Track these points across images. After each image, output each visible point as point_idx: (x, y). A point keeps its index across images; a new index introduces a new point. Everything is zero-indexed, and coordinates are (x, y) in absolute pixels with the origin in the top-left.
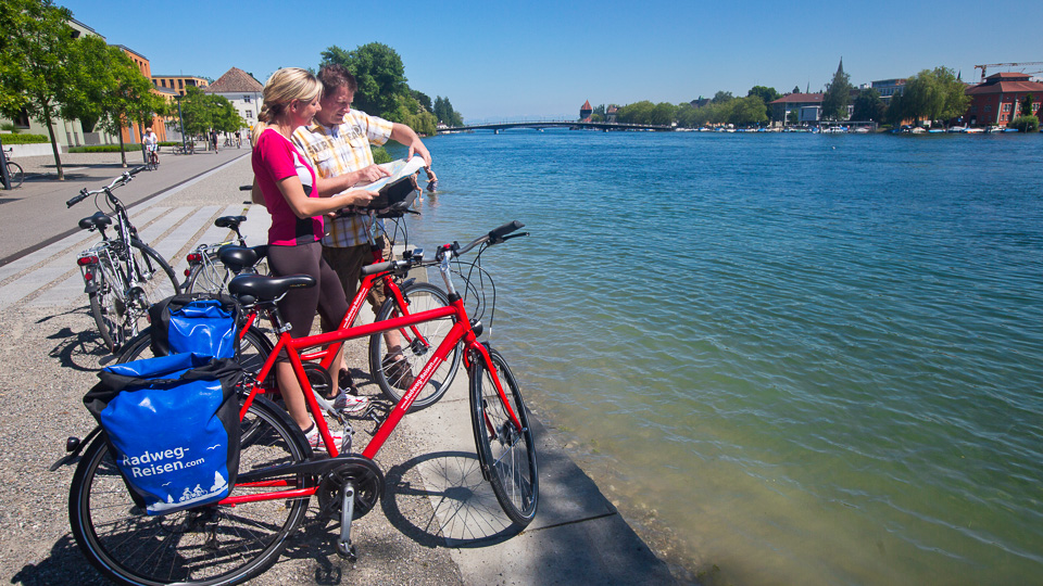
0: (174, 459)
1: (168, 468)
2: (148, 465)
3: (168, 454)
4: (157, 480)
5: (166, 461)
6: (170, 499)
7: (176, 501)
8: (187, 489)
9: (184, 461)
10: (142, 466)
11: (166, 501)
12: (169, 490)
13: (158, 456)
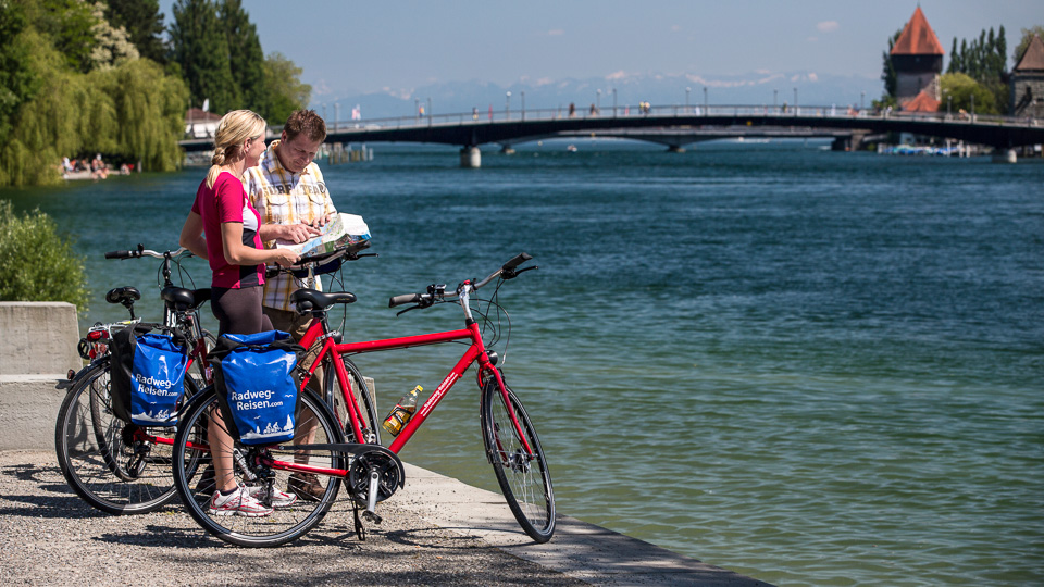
0: (264, 399)
1: (260, 405)
2: (247, 401)
3: (261, 394)
4: (252, 413)
5: (259, 399)
6: (258, 430)
7: (262, 433)
8: (269, 424)
9: (270, 401)
10: (244, 401)
11: (255, 431)
12: (258, 423)
13: (255, 395)
